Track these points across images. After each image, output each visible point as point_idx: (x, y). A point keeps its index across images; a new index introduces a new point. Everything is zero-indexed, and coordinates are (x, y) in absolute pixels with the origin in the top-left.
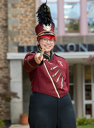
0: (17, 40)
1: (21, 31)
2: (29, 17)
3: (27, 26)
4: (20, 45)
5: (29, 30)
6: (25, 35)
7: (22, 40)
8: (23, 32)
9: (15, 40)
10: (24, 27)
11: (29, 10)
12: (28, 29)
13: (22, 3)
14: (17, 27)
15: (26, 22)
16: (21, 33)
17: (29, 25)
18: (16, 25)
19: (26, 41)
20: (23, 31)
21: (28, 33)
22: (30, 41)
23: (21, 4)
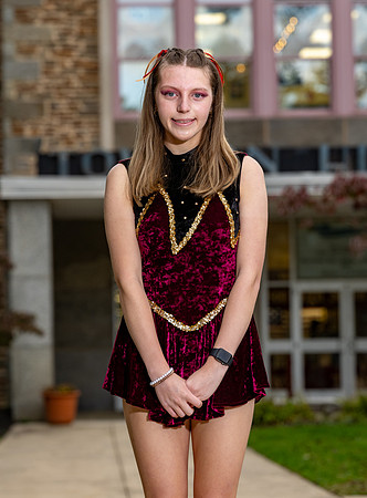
0: (35, 131)
1: (47, 103)
2: (75, 54)
3: (68, 85)
4: (45, 148)
5: (77, 98)
8: (53, 106)
9: (28, 132)
11: (76, 28)
13: (51, 7)
14: (33, 88)
15: (65, 71)
16: (47, 110)
17: (76, 82)
18: (29, 81)
21: (72, 109)
22: (79, 136)
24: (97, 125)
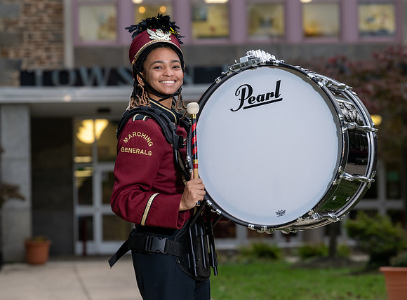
0: (17, 54)
1: (26, 34)
3: (40, 21)
4: (24, 66)
5: (47, 31)
6: (36, 42)
7: (28, 55)
8: (30, 36)
9: (12, 55)
10: (34, 23)
12: (44, 27)
14: (15, 23)
15: (39, 11)
16: (26, 39)
17: (46, 19)
18: (13, 18)
19: (39, 59)
20: (32, 33)
21: (43, 38)
22: (49, 57)
24: (62, 50)
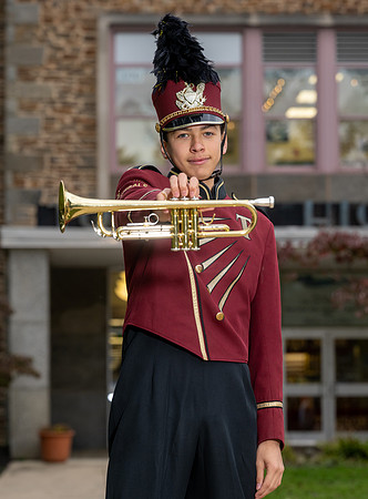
0: (35, 184)
1: (47, 157)
2: (74, 110)
4: (44, 200)
5: (76, 153)
6: (61, 167)
7: (49, 184)
9: (28, 185)
11: (75, 86)
12: (71, 148)
13: (52, 66)
15: (65, 127)
16: (47, 163)
17: (74, 138)
18: (30, 136)
20: (55, 155)
21: (70, 163)
22: (77, 188)
23: (48, 69)
24: (94, 178)
